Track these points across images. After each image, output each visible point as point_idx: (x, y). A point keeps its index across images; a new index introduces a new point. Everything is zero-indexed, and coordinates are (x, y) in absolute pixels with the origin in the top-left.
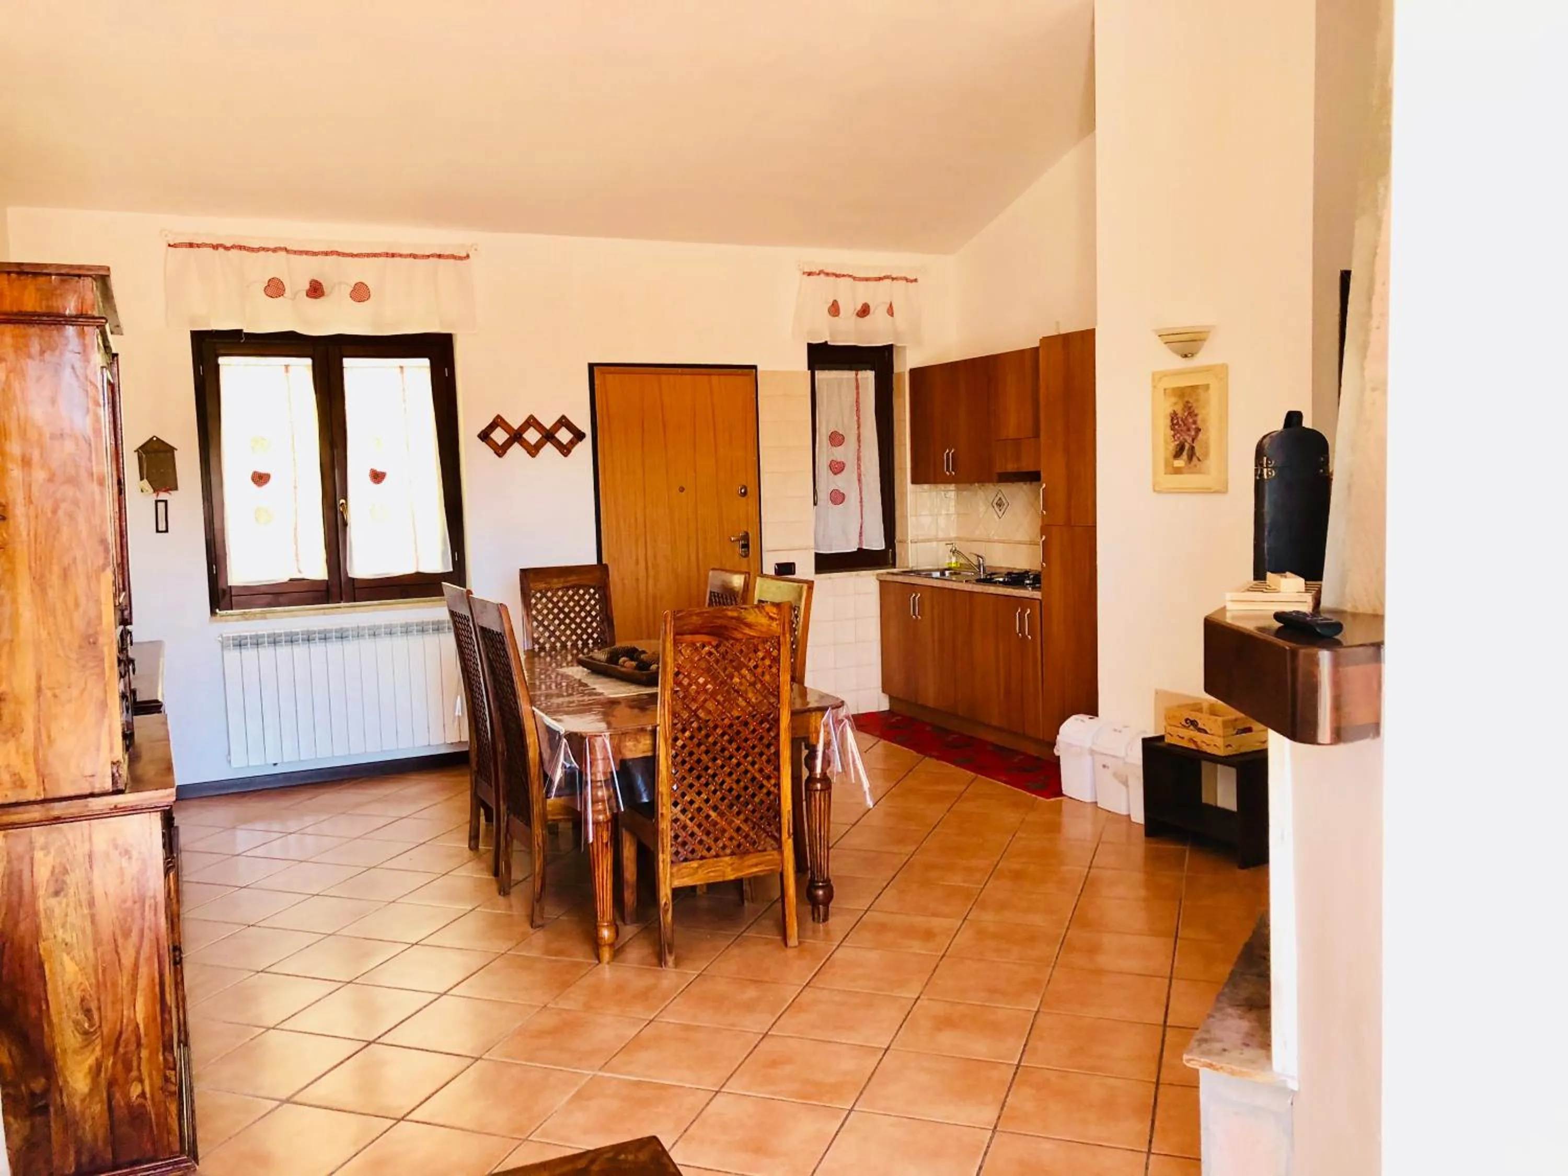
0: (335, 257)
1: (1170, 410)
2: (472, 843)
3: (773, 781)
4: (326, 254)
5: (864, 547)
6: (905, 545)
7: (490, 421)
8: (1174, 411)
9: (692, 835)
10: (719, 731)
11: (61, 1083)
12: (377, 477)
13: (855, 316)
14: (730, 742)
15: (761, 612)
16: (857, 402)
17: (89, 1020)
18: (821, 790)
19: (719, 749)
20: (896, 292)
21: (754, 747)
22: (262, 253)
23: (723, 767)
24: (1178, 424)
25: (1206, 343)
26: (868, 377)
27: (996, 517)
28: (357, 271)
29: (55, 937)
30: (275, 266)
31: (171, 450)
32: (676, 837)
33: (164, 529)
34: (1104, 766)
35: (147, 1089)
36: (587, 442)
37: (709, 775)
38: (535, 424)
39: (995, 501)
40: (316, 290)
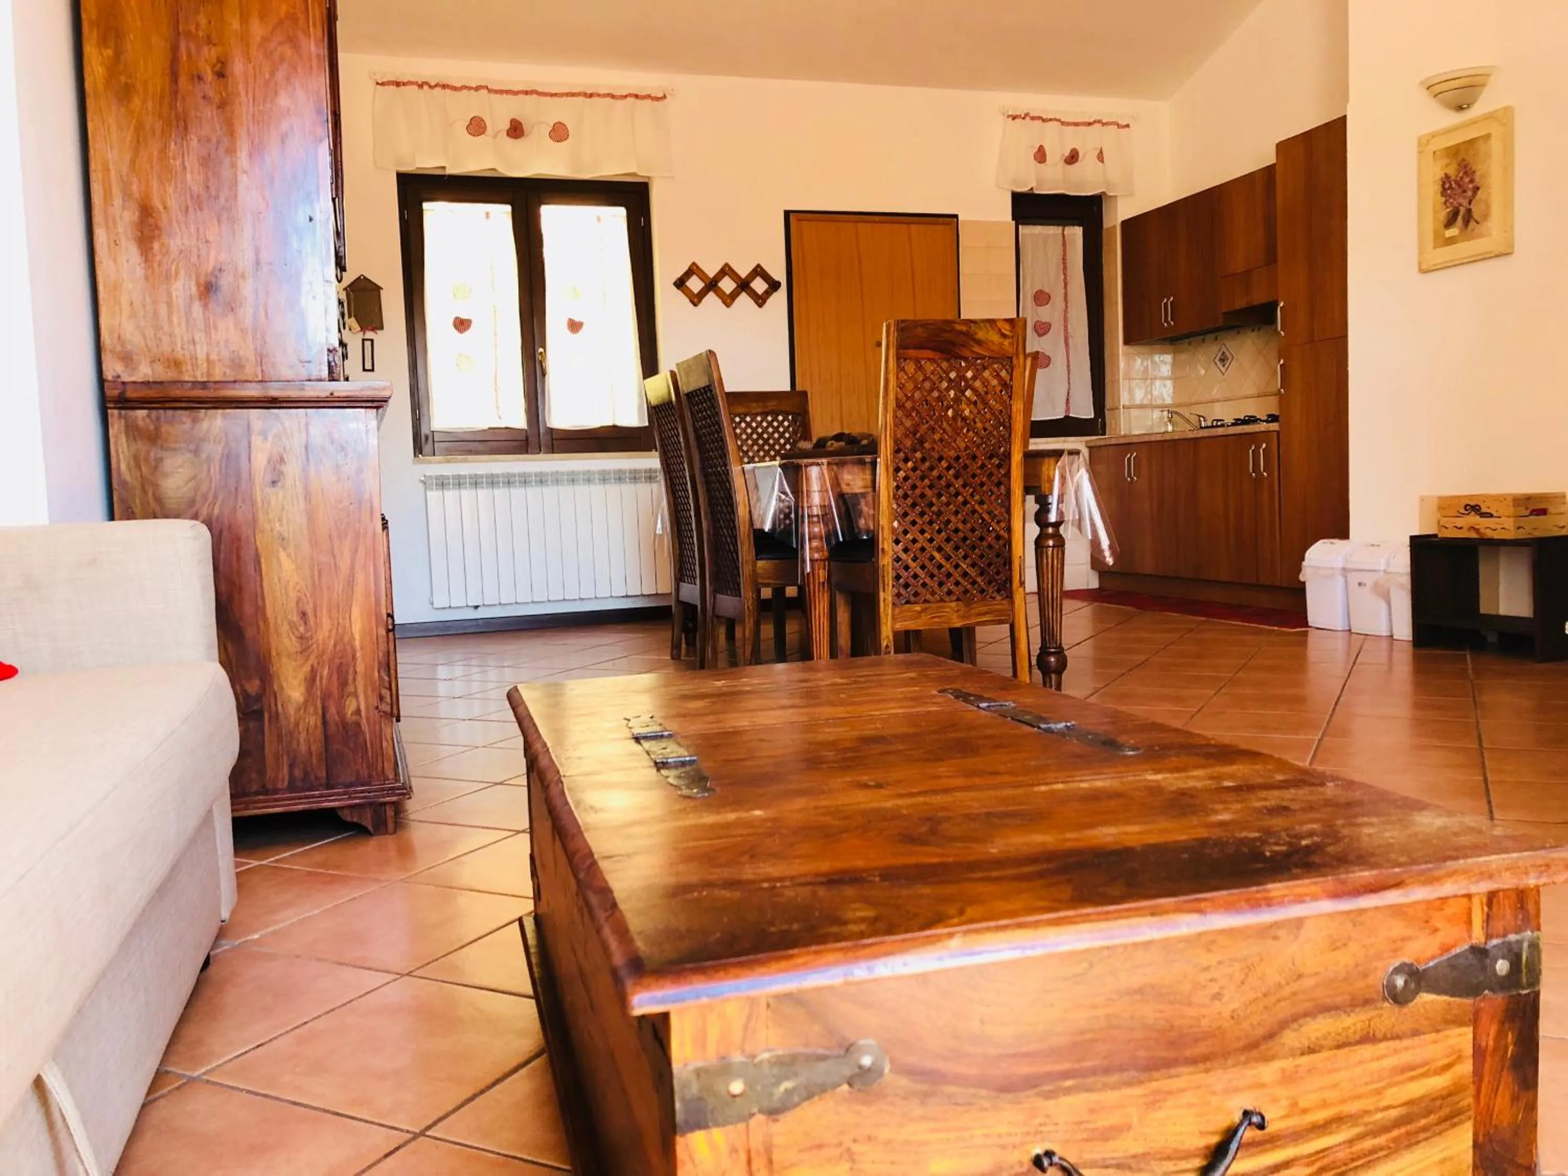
0: (534, 96)
1: (1440, 174)
2: (675, 652)
3: (1003, 525)
4: (527, 93)
5: (1071, 415)
6: (1117, 411)
7: (686, 268)
8: (1446, 175)
9: (915, 576)
10: (944, 464)
11: (276, 688)
12: (575, 326)
13: (1062, 162)
14: (956, 476)
15: (992, 328)
16: (1064, 259)
17: (305, 624)
18: (1053, 547)
19: (944, 484)
20: (1106, 138)
21: (982, 484)
22: (465, 91)
23: (948, 504)
24: (1450, 187)
25: (1486, 90)
26: (1076, 233)
27: (1219, 374)
28: (557, 111)
29: (272, 530)
30: (477, 105)
31: (378, 289)
32: (898, 577)
33: (370, 368)
34: (1360, 584)
35: (363, 707)
36: (781, 294)
37: (933, 512)
38: (730, 273)
39: (1218, 357)
40: (516, 130)
